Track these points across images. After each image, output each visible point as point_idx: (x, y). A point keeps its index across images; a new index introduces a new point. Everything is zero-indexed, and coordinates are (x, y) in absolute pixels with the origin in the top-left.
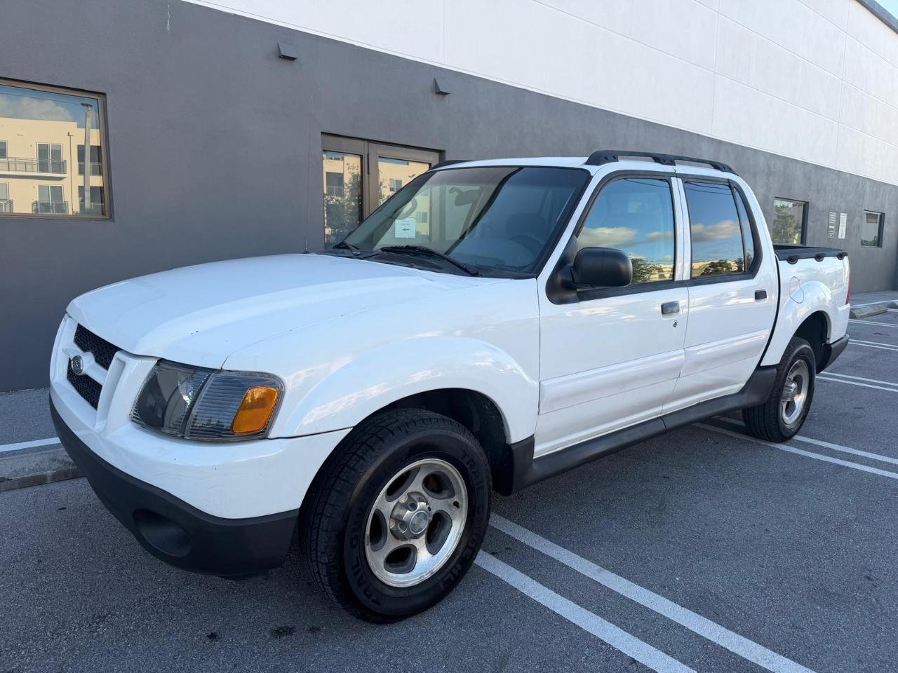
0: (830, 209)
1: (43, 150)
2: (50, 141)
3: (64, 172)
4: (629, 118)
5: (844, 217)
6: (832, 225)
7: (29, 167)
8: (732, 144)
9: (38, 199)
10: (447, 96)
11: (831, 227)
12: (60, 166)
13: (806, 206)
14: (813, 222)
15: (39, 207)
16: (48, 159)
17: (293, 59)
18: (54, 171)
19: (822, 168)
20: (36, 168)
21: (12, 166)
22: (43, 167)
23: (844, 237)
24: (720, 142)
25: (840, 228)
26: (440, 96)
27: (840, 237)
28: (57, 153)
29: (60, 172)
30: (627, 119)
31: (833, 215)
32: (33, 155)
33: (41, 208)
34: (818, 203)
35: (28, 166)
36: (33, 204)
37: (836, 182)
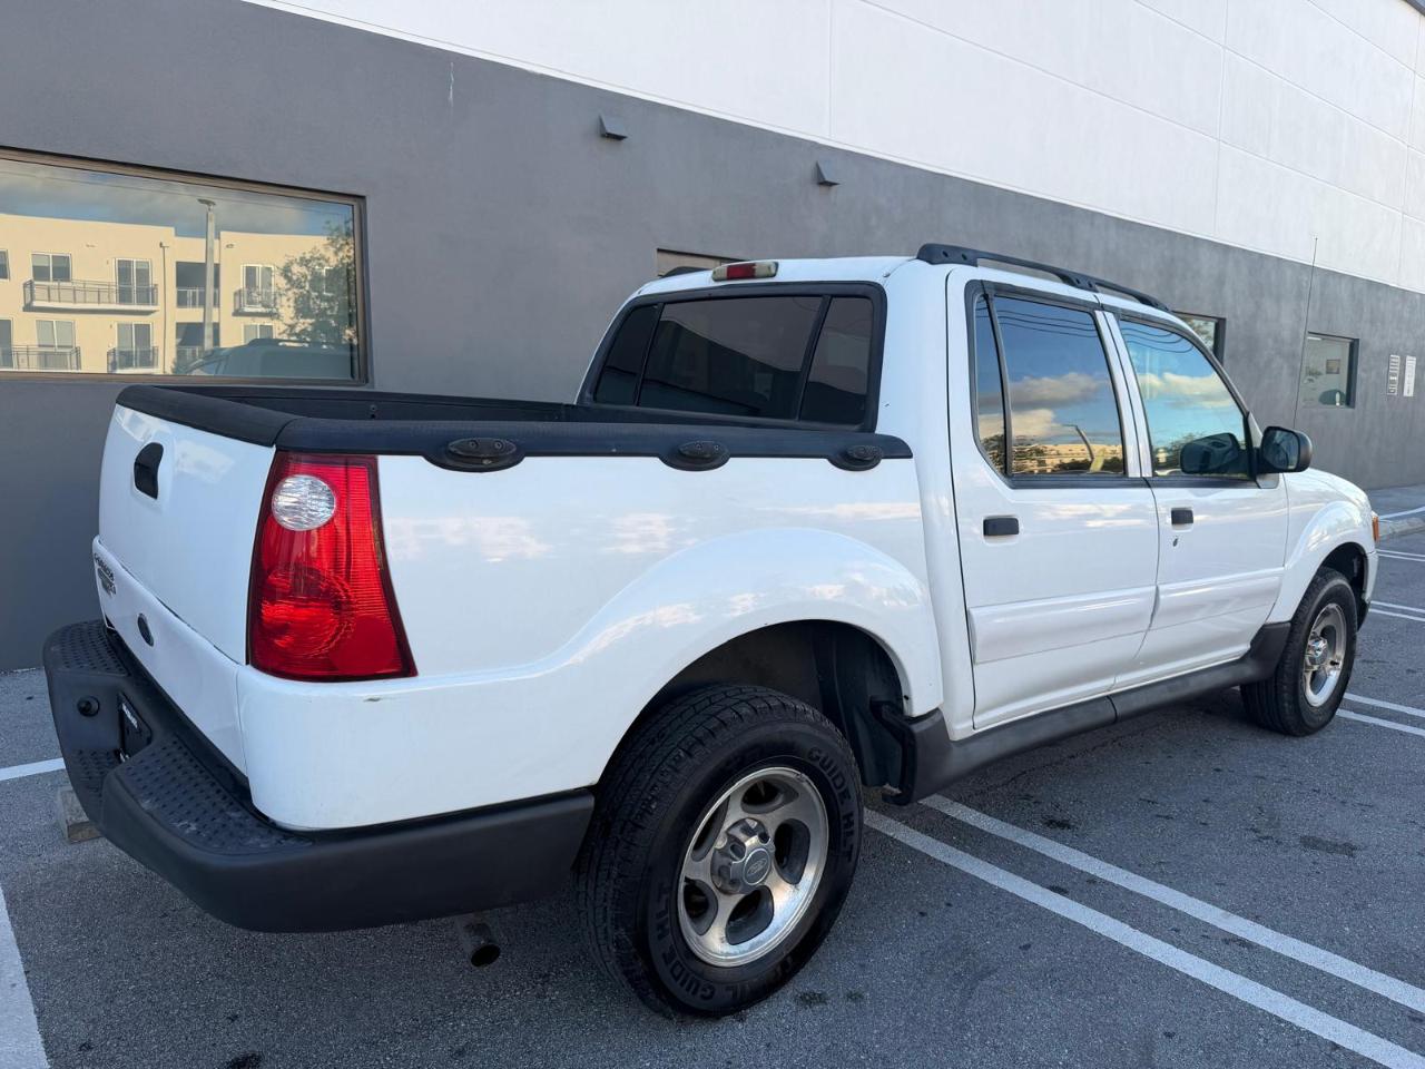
0: (1391, 350)
1: (124, 269)
2: (134, 257)
3: (154, 303)
4: (1094, 214)
5: (1411, 363)
6: (1394, 375)
7: (104, 296)
8: (1244, 250)
9: (116, 345)
10: (834, 188)
11: (1392, 378)
12: (148, 295)
13: (1354, 346)
14: (1364, 370)
15: (117, 359)
16: (132, 284)
17: (619, 138)
18: (140, 302)
19: (1379, 286)
20: (114, 297)
21: (79, 295)
22: (124, 296)
23: (1411, 394)
24: (1227, 249)
25: (1407, 379)
26: (824, 189)
27: (1405, 394)
28: (144, 274)
29: (147, 302)
30: (1091, 216)
31: (1396, 359)
32: (111, 277)
33: (120, 360)
34: (1372, 342)
35: (101, 294)
36: (108, 354)
37: (1399, 307)
